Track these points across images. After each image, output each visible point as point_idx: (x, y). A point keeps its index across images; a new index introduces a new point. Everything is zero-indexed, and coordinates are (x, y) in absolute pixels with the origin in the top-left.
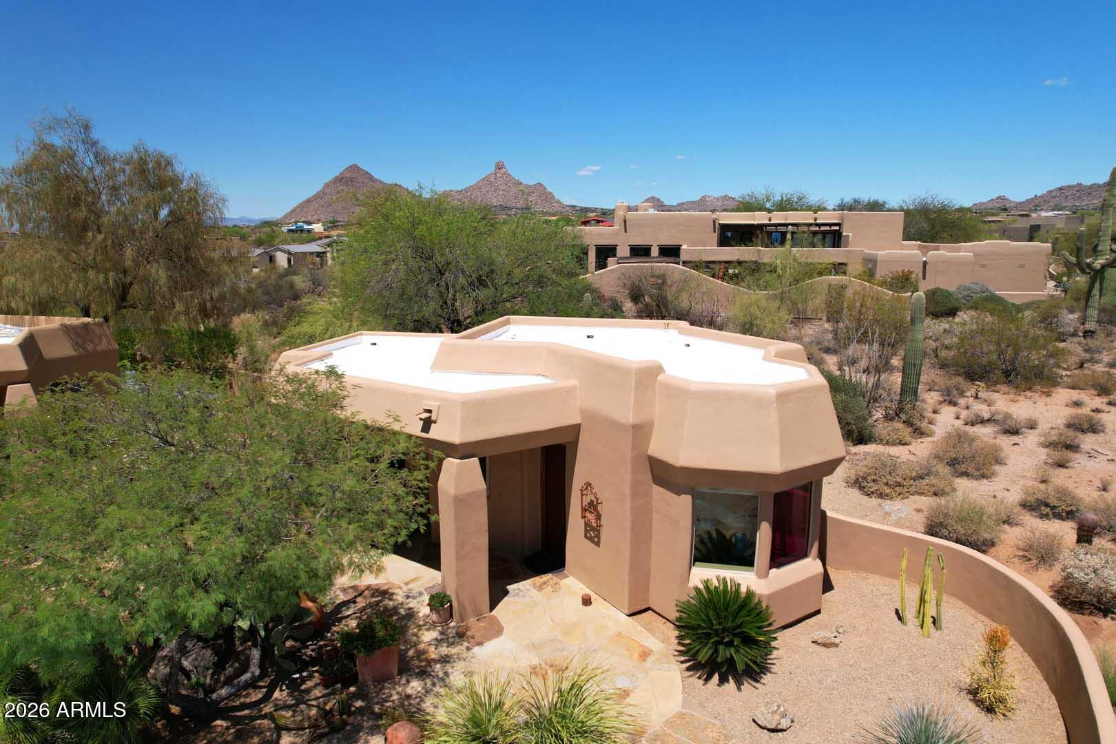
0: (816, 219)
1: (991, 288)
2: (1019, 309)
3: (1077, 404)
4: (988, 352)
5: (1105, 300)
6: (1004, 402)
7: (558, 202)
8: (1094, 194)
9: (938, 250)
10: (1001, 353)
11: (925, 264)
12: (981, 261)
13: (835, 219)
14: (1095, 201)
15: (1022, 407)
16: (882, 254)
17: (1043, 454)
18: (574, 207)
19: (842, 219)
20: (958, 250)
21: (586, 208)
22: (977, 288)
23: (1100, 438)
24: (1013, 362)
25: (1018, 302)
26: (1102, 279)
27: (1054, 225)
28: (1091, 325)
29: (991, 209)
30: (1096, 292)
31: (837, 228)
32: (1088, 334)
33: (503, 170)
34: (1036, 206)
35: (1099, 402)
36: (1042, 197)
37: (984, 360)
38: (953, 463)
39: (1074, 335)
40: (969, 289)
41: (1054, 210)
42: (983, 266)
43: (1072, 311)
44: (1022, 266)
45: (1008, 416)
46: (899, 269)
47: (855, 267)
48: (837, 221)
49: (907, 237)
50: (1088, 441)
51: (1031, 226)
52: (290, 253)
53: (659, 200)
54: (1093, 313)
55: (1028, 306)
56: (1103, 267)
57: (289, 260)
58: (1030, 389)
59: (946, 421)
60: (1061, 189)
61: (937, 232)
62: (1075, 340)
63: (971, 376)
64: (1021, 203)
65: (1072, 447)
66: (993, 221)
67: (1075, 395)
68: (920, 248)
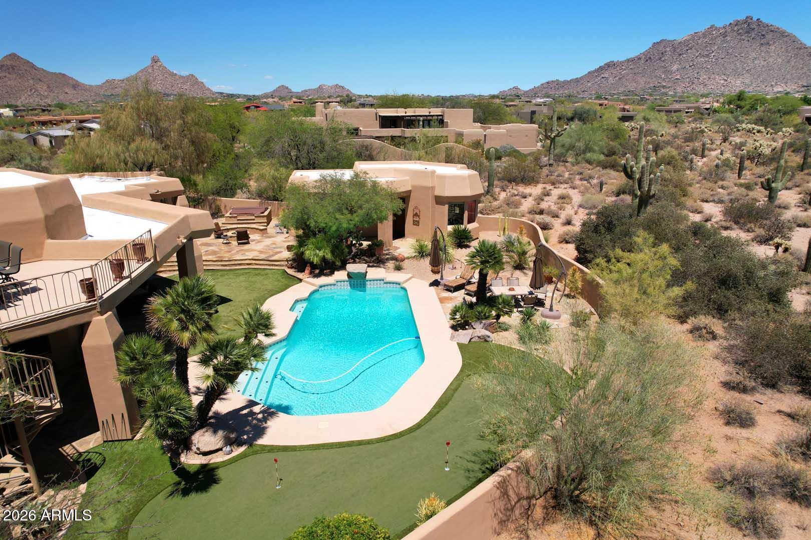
0: (430, 113)
1: (515, 147)
2: (526, 156)
3: (544, 188)
4: (515, 172)
5: (556, 151)
6: (522, 189)
7: (209, 89)
8: (565, 86)
9: (490, 129)
10: (520, 173)
11: (485, 135)
12: (509, 133)
13: (439, 112)
14: (566, 91)
15: (528, 190)
16: (466, 131)
17: (533, 202)
18: (221, 93)
19: (444, 112)
20: (499, 129)
21: (231, 95)
22: (509, 146)
23: (550, 197)
24: (524, 175)
25: (525, 153)
26: (554, 142)
27: (542, 111)
28: (551, 162)
29: (510, 95)
30: (552, 147)
31: (441, 117)
32: (551, 165)
33: (159, 64)
34: (536, 94)
35: (551, 187)
36: (538, 87)
37: (514, 175)
38: (508, 204)
39: (546, 166)
40: (505, 147)
41: (544, 97)
42: (510, 136)
43: (546, 156)
44: (527, 136)
45: (523, 192)
46: (475, 138)
47: (452, 138)
48: (440, 114)
49: (474, 122)
50: (546, 198)
51: (532, 111)
52: (51, 137)
53: (287, 88)
54: (552, 156)
55: (529, 154)
56: (555, 136)
57: (51, 142)
58: (530, 185)
59: (503, 195)
60: (548, 83)
61: (487, 117)
62: (546, 167)
63: (510, 181)
64: (527, 91)
65: (543, 200)
66: (512, 105)
67: (544, 185)
68: (482, 127)
